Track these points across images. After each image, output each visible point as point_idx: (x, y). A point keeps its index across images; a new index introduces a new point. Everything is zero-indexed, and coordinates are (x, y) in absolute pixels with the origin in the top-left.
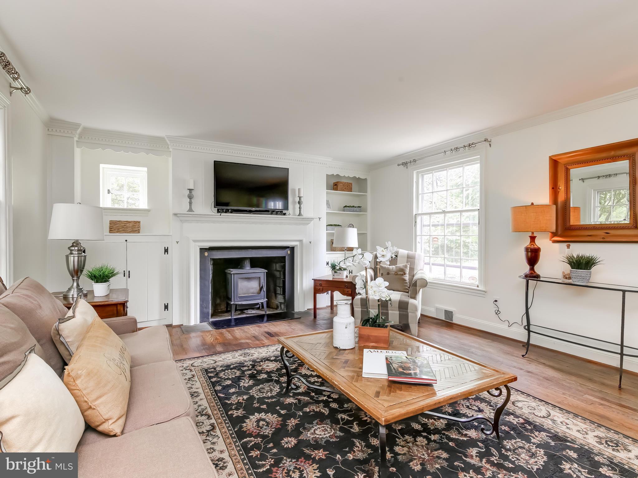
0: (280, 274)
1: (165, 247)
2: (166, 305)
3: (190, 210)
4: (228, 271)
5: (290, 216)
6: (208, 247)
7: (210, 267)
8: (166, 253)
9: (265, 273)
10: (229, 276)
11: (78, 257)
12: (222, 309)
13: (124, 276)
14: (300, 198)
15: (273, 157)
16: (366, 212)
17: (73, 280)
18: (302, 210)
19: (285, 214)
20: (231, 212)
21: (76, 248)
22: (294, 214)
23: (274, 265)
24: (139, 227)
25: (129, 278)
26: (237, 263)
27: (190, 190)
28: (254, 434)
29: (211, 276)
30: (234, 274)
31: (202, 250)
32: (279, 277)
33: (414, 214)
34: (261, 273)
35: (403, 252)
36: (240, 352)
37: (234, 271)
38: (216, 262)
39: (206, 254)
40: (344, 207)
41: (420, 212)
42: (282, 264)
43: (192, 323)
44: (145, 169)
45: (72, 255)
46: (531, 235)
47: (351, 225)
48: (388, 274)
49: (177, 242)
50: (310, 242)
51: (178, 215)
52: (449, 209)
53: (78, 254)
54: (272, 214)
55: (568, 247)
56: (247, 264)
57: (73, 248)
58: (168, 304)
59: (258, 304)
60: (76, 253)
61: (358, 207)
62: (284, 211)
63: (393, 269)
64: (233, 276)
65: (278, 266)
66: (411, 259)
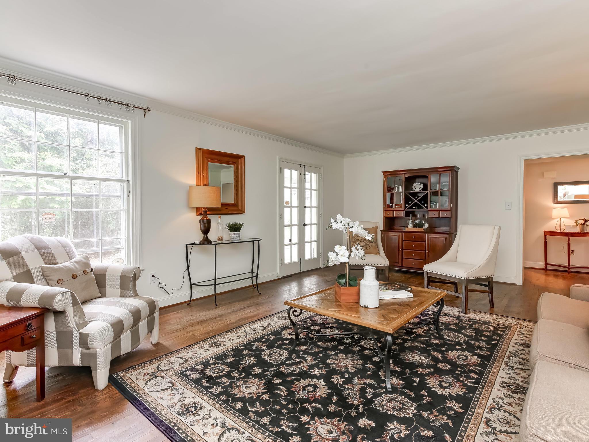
28: (461, 384)
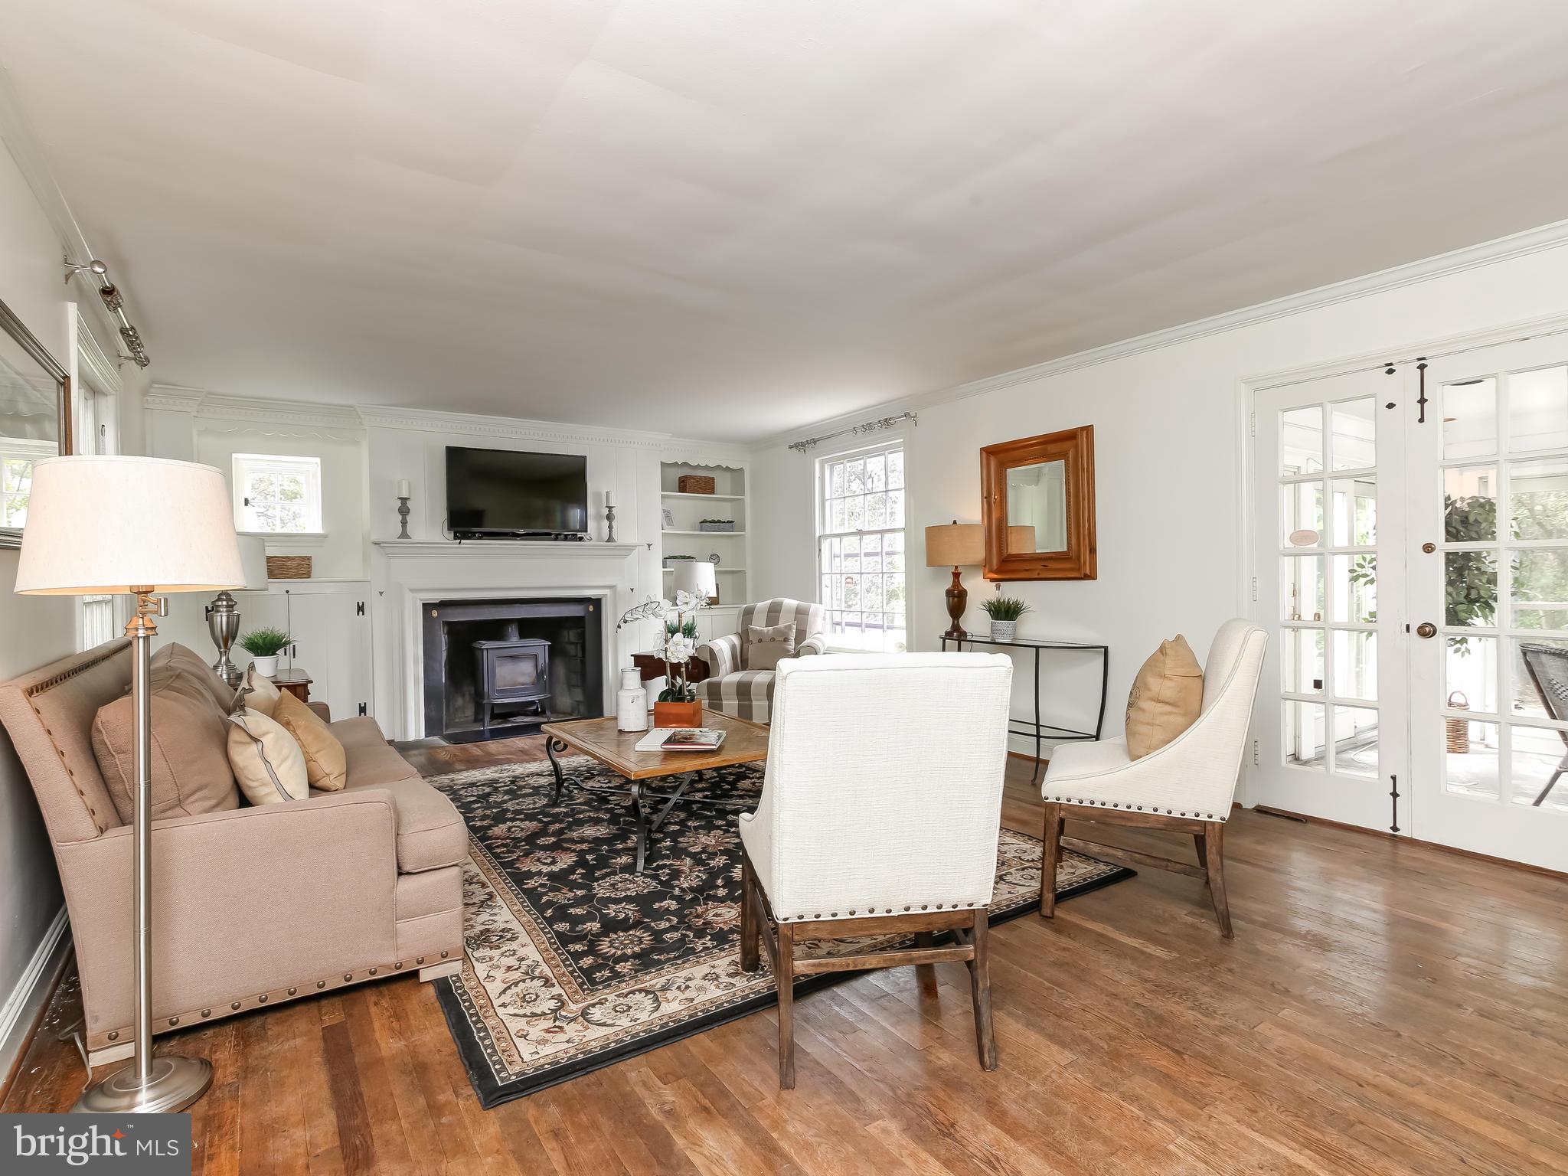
0: (577, 649)
1: (358, 603)
2: (363, 705)
3: (404, 535)
4: (476, 645)
5: (591, 543)
6: (438, 602)
7: (443, 639)
8: (361, 613)
9: (547, 647)
10: (478, 653)
11: (228, 616)
12: (466, 717)
13: (285, 654)
14: (610, 508)
15: (561, 436)
16: (744, 530)
17: (220, 652)
18: (614, 530)
19: (581, 539)
20: (480, 538)
21: (225, 603)
22: (600, 539)
23: (565, 633)
24: (309, 566)
25: (294, 657)
26: (495, 630)
27: (404, 500)
29: (444, 654)
30: (487, 649)
31: (427, 607)
32: (574, 654)
33: (817, 535)
34: (539, 647)
35: (790, 603)
36: (493, 769)
37: (486, 644)
38: (452, 628)
39: (435, 613)
40: (702, 522)
41: (828, 532)
42: (579, 630)
43: (412, 737)
44: (318, 460)
45: (219, 614)
46: (953, 571)
47: (715, 557)
48: (760, 641)
49: (381, 593)
50: (632, 590)
51: (382, 545)
52: (866, 529)
53: (227, 611)
54: (556, 539)
55: (998, 587)
56: (513, 631)
57: (220, 603)
58: (365, 704)
59: (533, 703)
60: (225, 609)
61: (728, 522)
62: (579, 534)
63: (768, 632)
64: (485, 652)
65: (571, 635)
66: (801, 614)
